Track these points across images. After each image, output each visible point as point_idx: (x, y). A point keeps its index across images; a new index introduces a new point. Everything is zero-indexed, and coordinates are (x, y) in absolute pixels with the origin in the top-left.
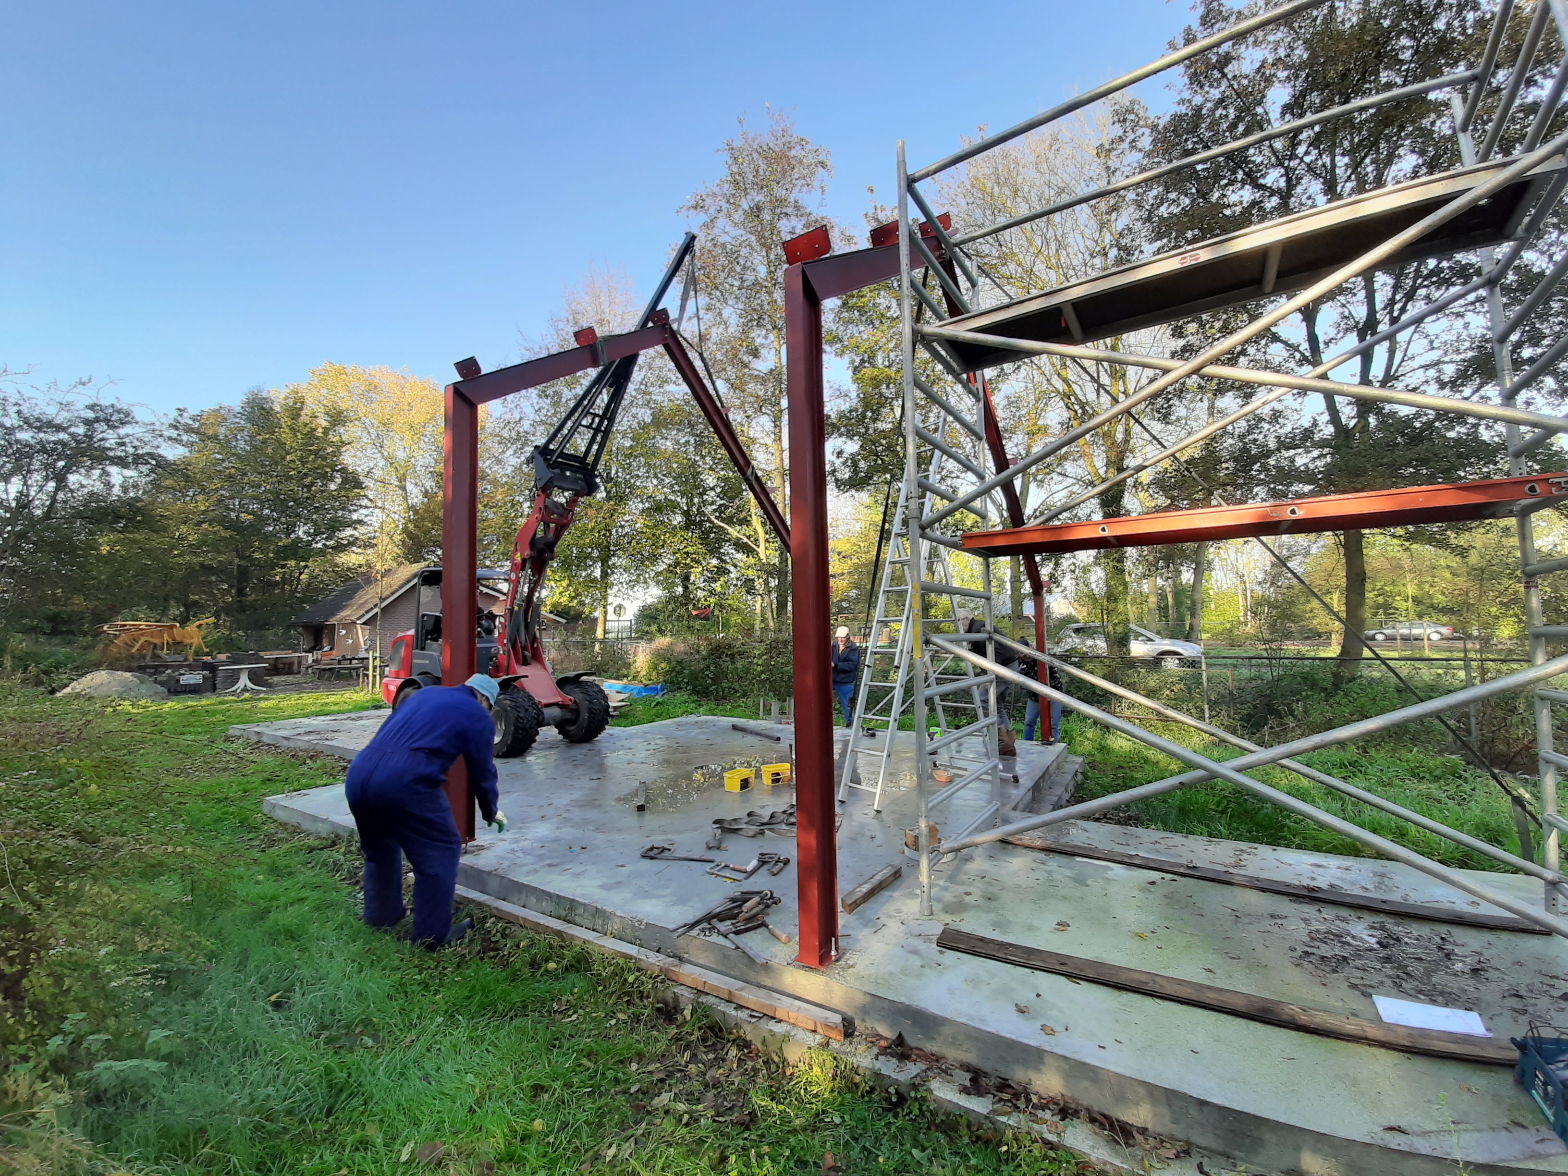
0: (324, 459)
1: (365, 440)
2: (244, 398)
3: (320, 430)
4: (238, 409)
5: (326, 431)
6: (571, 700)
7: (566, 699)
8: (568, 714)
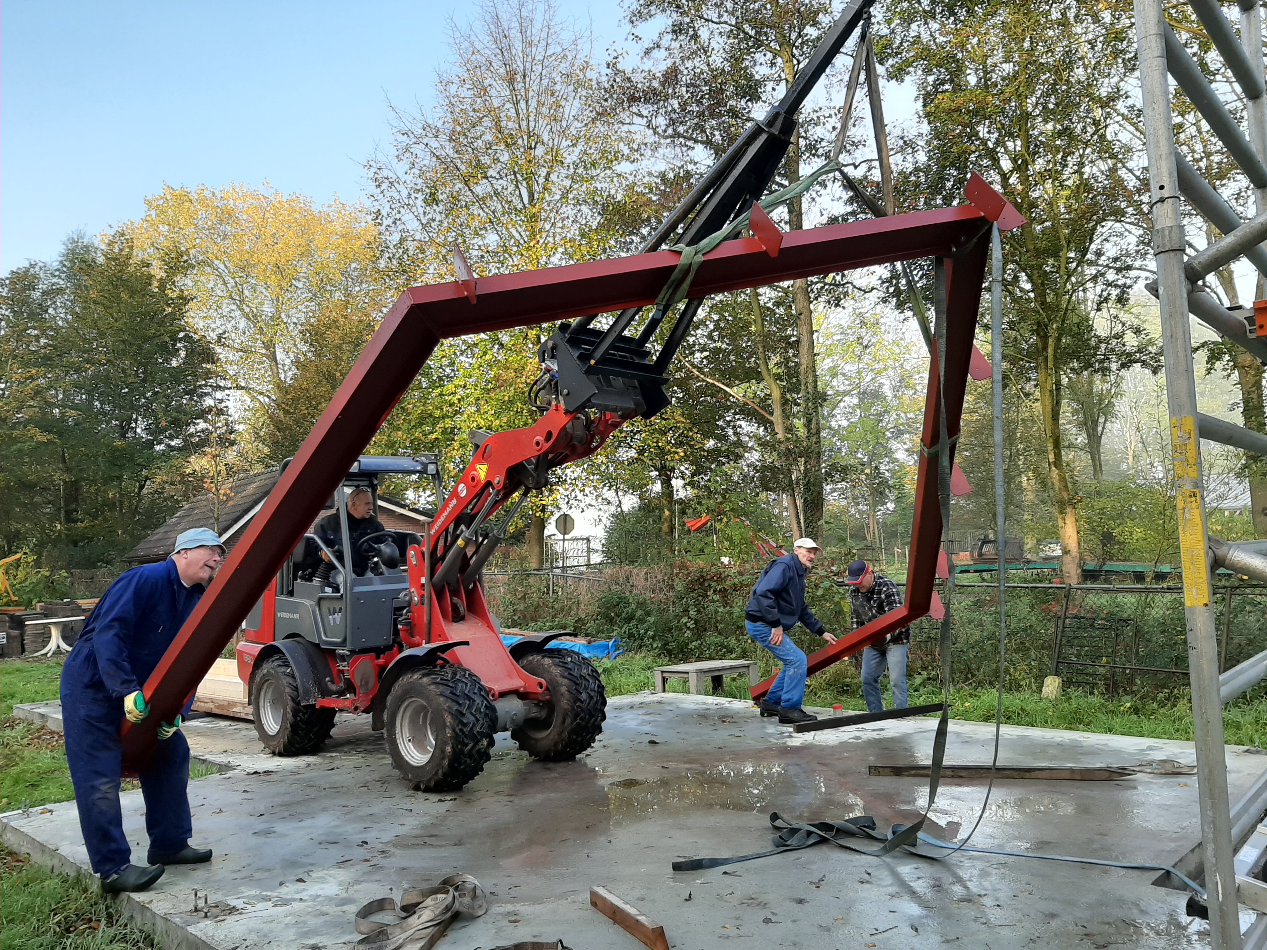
0: (161, 323)
1: (220, 293)
2: (62, 249)
3: (156, 284)
4: (56, 265)
5: (162, 285)
6: (540, 685)
7: (532, 683)
8: (534, 709)
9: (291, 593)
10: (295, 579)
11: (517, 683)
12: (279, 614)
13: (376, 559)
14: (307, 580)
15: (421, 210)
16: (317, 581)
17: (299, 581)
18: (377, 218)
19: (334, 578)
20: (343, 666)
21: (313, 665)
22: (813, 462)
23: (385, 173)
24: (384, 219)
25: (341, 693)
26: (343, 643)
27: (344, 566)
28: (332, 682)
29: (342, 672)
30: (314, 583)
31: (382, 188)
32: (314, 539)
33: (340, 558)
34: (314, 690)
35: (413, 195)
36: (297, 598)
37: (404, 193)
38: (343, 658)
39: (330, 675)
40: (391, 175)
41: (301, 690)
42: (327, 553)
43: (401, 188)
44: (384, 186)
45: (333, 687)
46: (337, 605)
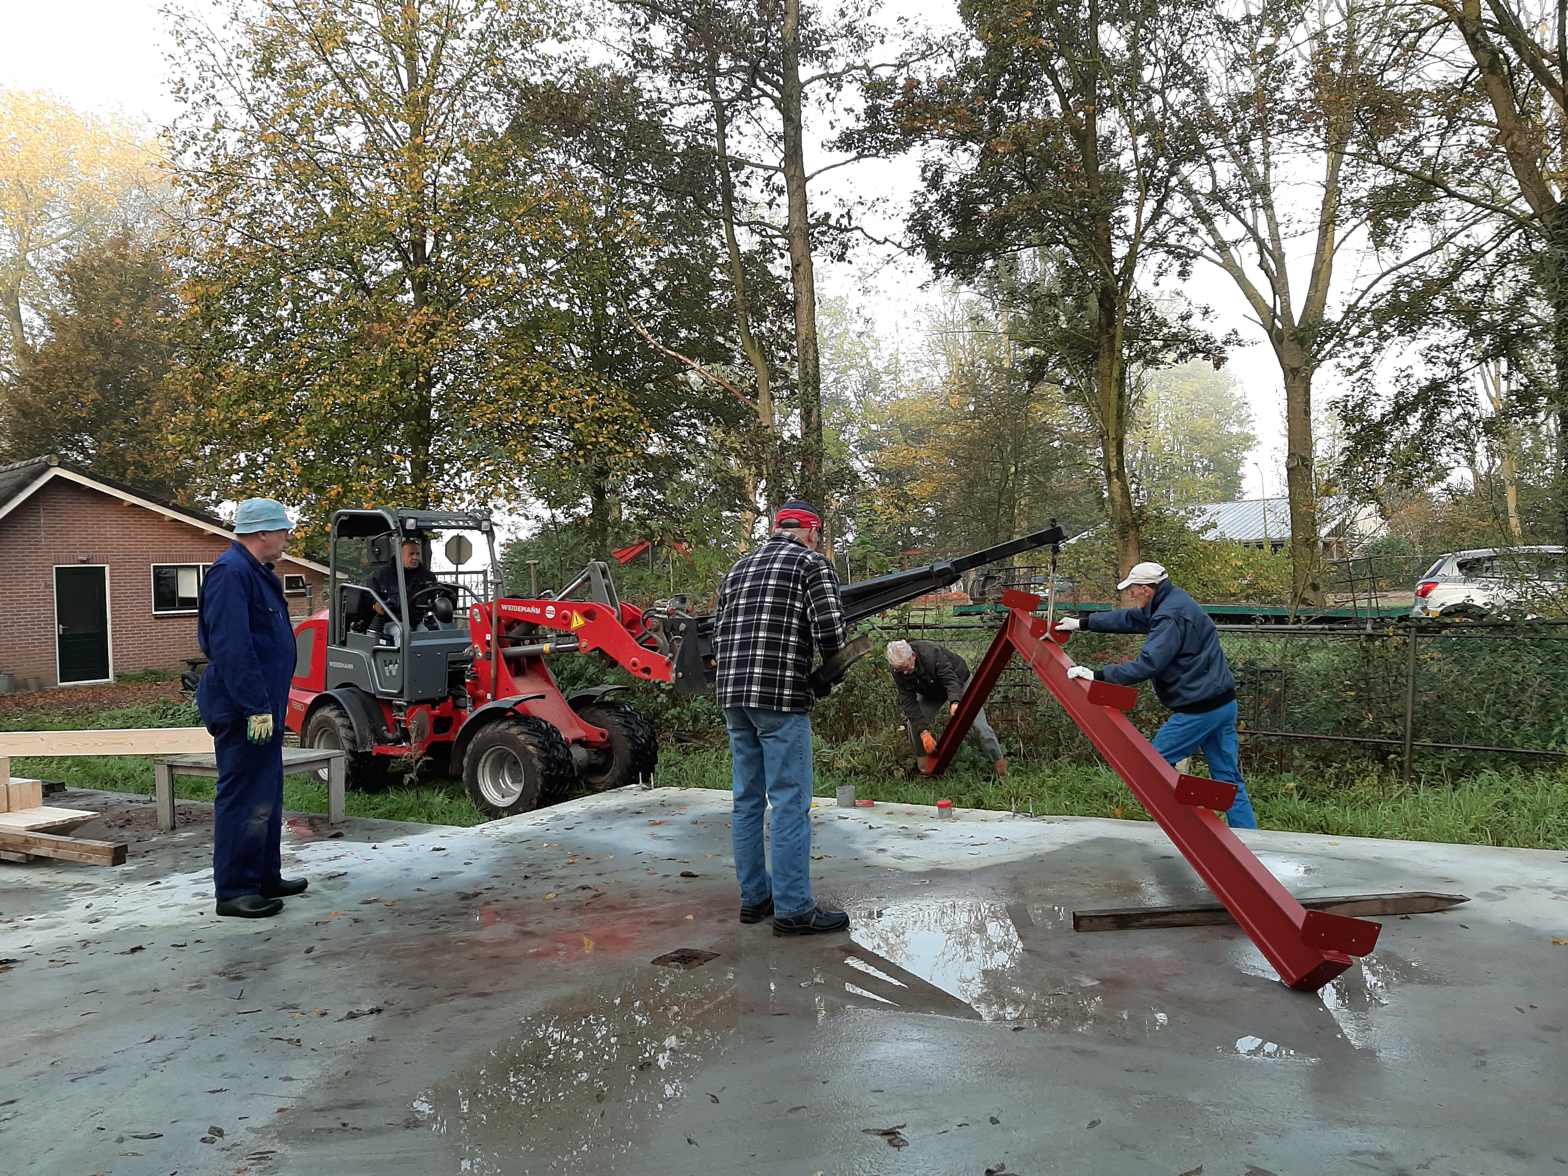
6: (603, 735)
7: (595, 733)
8: (594, 757)
9: (343, 644)
10: (348, 630)
11: (579, 733)
12: (331, 664)
13: (430, 614)
14: (359, 631)
15: (247, 86)
16: (371, 633)
17: (352, 632)
18: (179, 90)
19: (388, 630)
20: (401, 716)
21: (369, 715)
22: (812, 467)
23: (191, 24)
24: (190, 92)
25: (397, 741)
26: (400, 694)
27: (400, 620)
28: (388, 730)
29: (399, 721)
30: (368, 635)
31: (187, 48)
32: (368, 592)
33: (397, 611)
34: (370, 737)
35: (235, 62)
36: (351, 648)
37: (222, 59)
38: (400, 708)
39: (386, 725)
40: (201, 28)
41: (358, 739)
42: (381, 605)
43: (215, 48)
44: (191, 44)
45: (390, 736)
46: (393, 657)
